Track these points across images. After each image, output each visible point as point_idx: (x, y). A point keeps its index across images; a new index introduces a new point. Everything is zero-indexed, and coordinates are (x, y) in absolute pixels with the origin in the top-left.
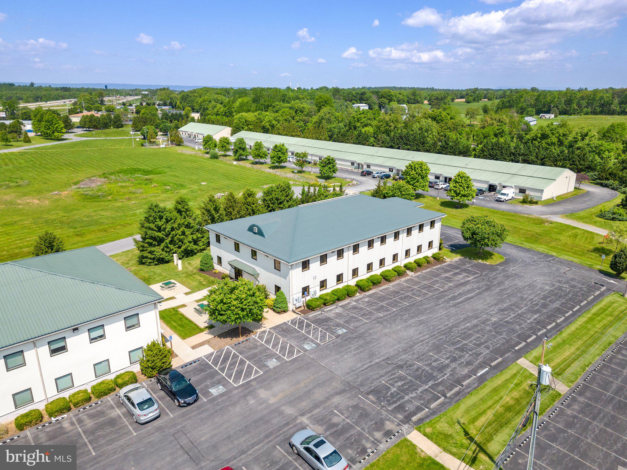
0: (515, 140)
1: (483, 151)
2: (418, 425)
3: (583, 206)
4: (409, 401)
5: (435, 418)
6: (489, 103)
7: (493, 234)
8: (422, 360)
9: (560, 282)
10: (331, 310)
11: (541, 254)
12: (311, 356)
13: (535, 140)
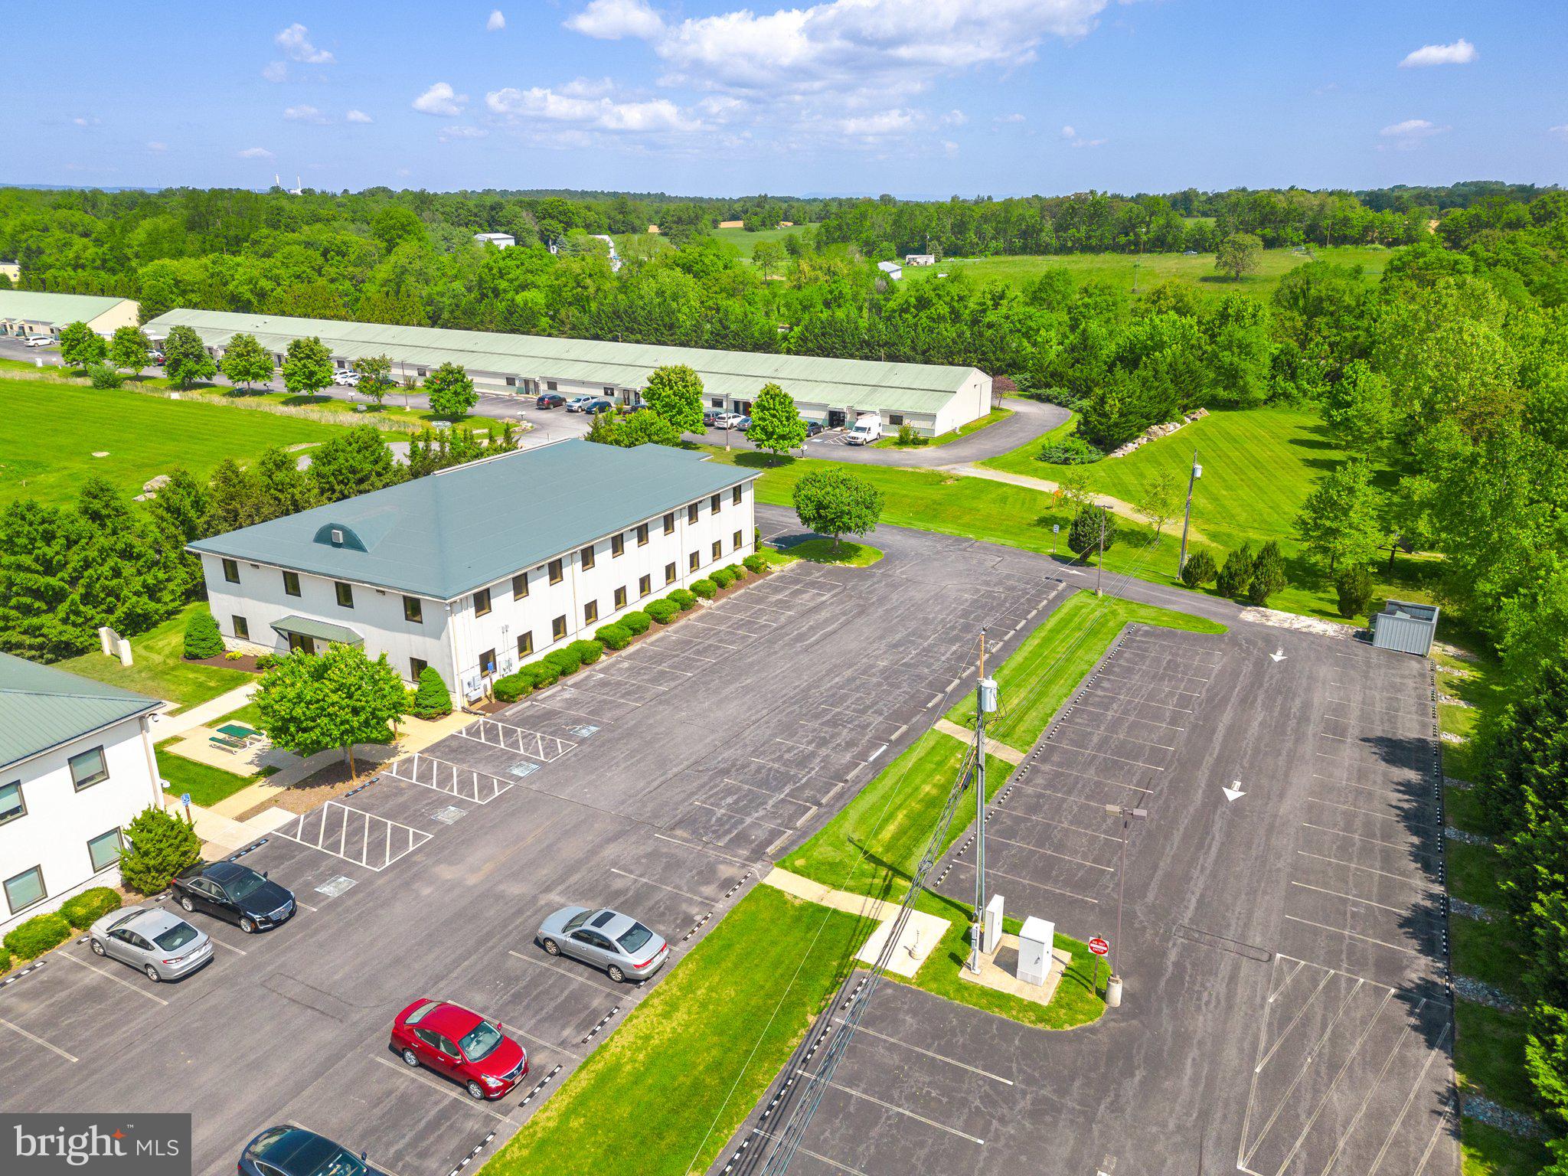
0: (865, 313)
1: (803, 339)
2: (781, 859)
3: (1011, 441)
4: (753, 825)
5: (807, 841)
6: (798, 232)
7: (858, 503)
8: (763, 753)
9: (987, 583)
10: (553, 696)
11: (948, 537)
12: (534, 787)
13: (906, 311)
